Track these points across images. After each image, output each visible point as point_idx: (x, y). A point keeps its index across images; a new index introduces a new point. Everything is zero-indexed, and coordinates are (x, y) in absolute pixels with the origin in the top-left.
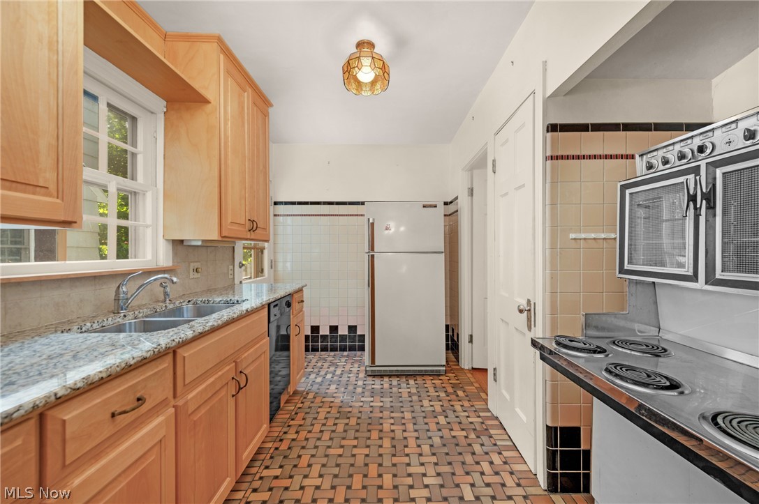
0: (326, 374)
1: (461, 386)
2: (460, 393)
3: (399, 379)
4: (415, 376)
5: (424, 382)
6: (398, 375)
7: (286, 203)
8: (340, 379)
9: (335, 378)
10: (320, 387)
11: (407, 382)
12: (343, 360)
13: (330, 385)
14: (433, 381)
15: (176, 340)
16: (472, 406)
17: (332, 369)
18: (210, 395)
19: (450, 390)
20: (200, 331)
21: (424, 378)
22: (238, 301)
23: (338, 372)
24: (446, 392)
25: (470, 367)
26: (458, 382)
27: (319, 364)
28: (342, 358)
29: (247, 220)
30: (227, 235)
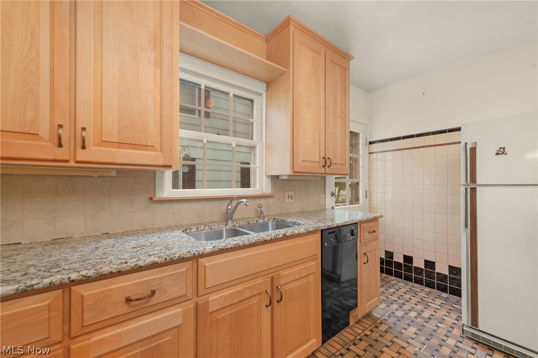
0: (410, 311)
7: (380, 141)
8: (425, 324)
9: (419, 320)
10: (397, 323)
12: (438, 302)
13: (409, 325)
15: (191, 252)
17: (420, 307)
18: (236, 300)
20: (220, 247)
22: (300, 224)
23: (426, 314)
27: (407, 296)
28: (437, 300)
29: (321, 158)
30: (298, 171)
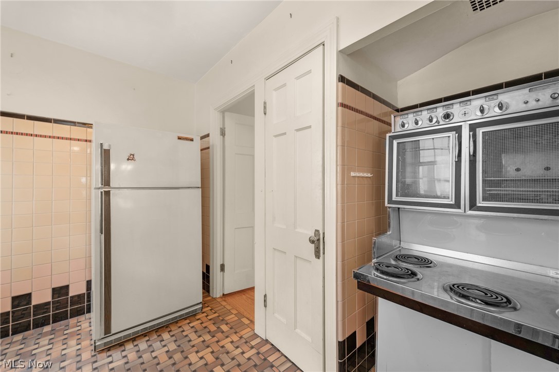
1: (221, 318)
2: (224, 328)
3: (147, 338)
4: (167, 326)
5: (181, 329)
6: (145, 334)
11: (160, 338)
14: (191, 325)
16: (241, 337)
19: (213, 328)
21: (179, 325)
24: (209, 332)
25: (222, 294)
26: (216, 315)
